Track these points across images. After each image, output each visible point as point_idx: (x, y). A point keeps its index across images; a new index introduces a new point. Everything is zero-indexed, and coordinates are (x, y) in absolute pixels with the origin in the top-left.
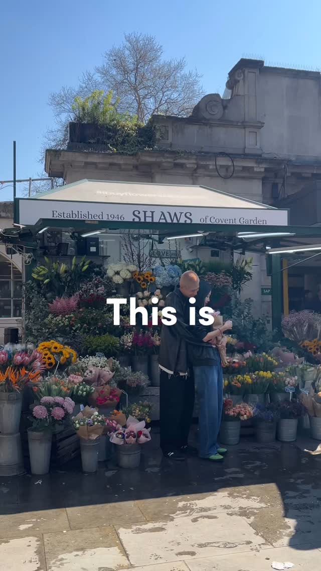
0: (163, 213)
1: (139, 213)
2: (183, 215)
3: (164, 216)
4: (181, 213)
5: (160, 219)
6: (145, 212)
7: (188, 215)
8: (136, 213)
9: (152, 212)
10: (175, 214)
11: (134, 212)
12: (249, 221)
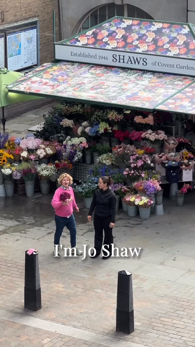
0: (130, 58)
1: (116, 56)
2: (142, 59)
3: (130, 59)
4: (141, 58)
5: (128, 61)
6: (120, 56)
7: (145, 60)
8: (114, 56)
9: (124, 56)
10: (137, 59)
11: (113, 55)
12: (183, 67)
